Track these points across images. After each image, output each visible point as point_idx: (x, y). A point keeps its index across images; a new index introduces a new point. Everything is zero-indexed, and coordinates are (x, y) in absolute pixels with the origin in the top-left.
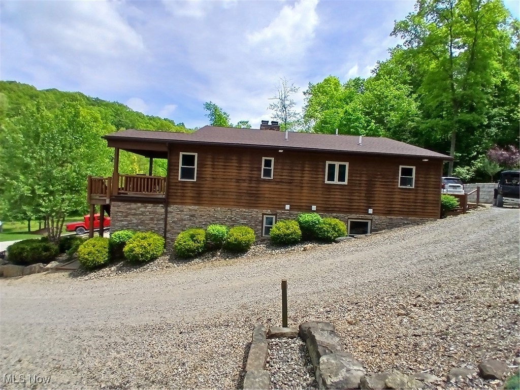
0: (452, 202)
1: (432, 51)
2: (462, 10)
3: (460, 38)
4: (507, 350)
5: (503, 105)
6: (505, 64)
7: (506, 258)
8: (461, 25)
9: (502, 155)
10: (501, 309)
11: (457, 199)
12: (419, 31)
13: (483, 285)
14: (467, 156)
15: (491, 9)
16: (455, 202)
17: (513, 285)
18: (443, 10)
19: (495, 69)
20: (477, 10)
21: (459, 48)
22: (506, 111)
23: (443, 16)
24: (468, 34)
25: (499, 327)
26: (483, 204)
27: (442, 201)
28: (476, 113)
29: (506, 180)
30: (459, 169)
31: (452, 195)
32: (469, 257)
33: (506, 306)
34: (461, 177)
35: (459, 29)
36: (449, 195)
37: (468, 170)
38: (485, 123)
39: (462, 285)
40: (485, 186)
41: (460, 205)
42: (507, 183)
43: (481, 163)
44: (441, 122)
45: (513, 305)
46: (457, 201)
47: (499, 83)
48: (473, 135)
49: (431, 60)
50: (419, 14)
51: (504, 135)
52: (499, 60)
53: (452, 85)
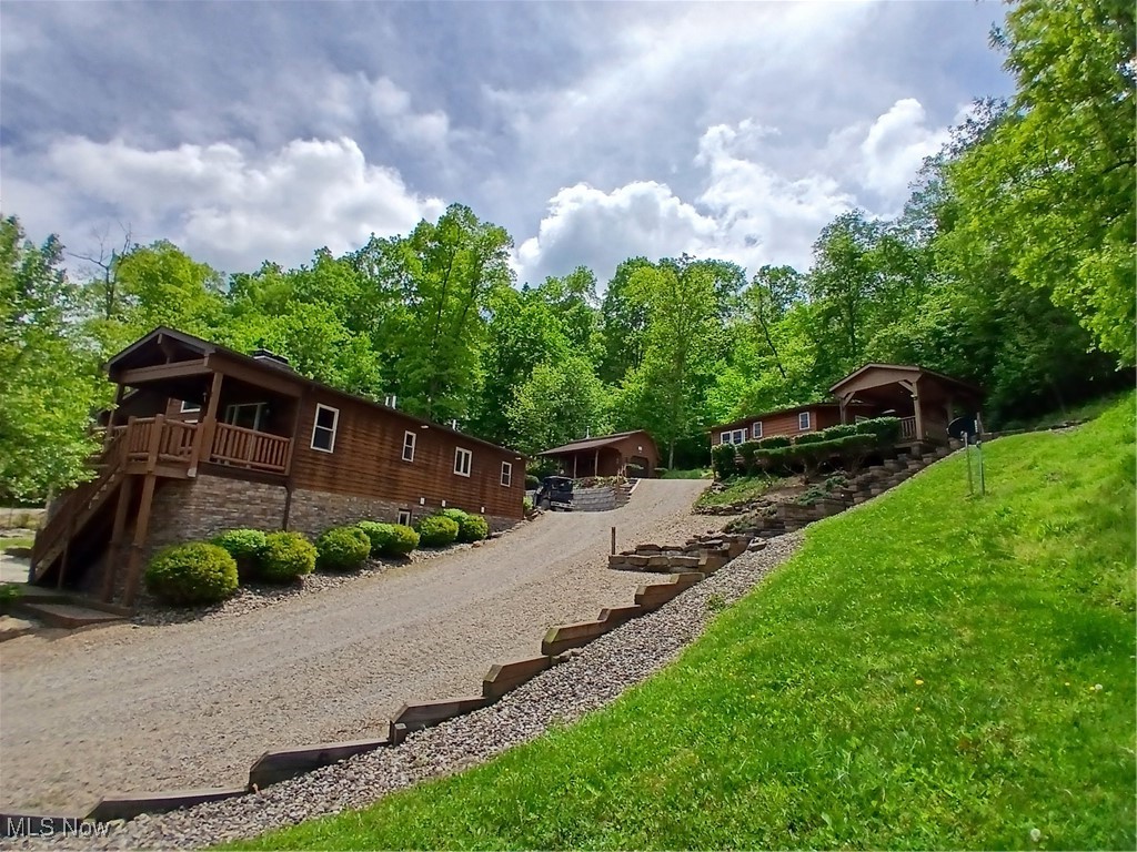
42: (553, 487)
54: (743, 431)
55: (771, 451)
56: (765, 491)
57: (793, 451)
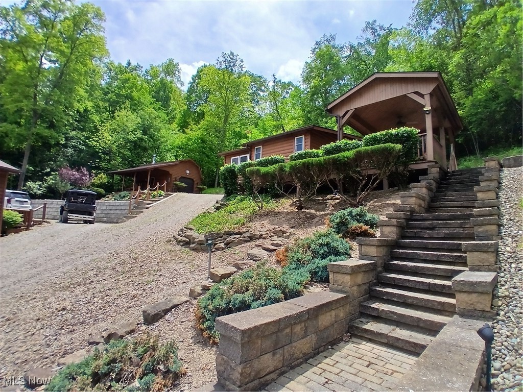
0: (14, 219)
1: (23, 52)
2: (64, 28)
3: (54, 52)
4: (52, 355)
5: (83, 130)
6: (91, 95)
7: (61, 270)
8: (58, 42)
9: (73, 175)
10: (49, 319)
11: (21, 215)
12: (17, 26)
13: (35, 300)
14: (40, 171)
15: (91, 42)
16: (19, 218)
17: (63, 294)
18: (46, 18)
19: (80, 95)
20: (78, 36)
21: (50, 61)
22: (84, 136)
23: (44, 23)
24: (62, 53)
25: (46, 337)
26: (48, 220)
27: (4, 217)
28: (54, 130)
29: (72, 198)
30: (29, 184)
31: (15, 211)
32: (25, 275)
33: (54, 315)
34: (31, 192)
35: (55, 44)
36: (12, 210)
37: (40, 185)
38: (63, 143)
39: (13, 306)
40: (54, 203)
41: (23, 222)
42: (72, 200)
43: (53, 180)
44: (17, 130)
45: (61, 312)
46: (22, 217)
47: (82, 110)
48: (49, 151)
49: (19, 60)
50: (23, 9)
51: (79, 157)
52: (86, 89)
53: (35, 95)
54: (248, 156)
55: (263, 170)
56: (254, 216)
57: (287, 169)
